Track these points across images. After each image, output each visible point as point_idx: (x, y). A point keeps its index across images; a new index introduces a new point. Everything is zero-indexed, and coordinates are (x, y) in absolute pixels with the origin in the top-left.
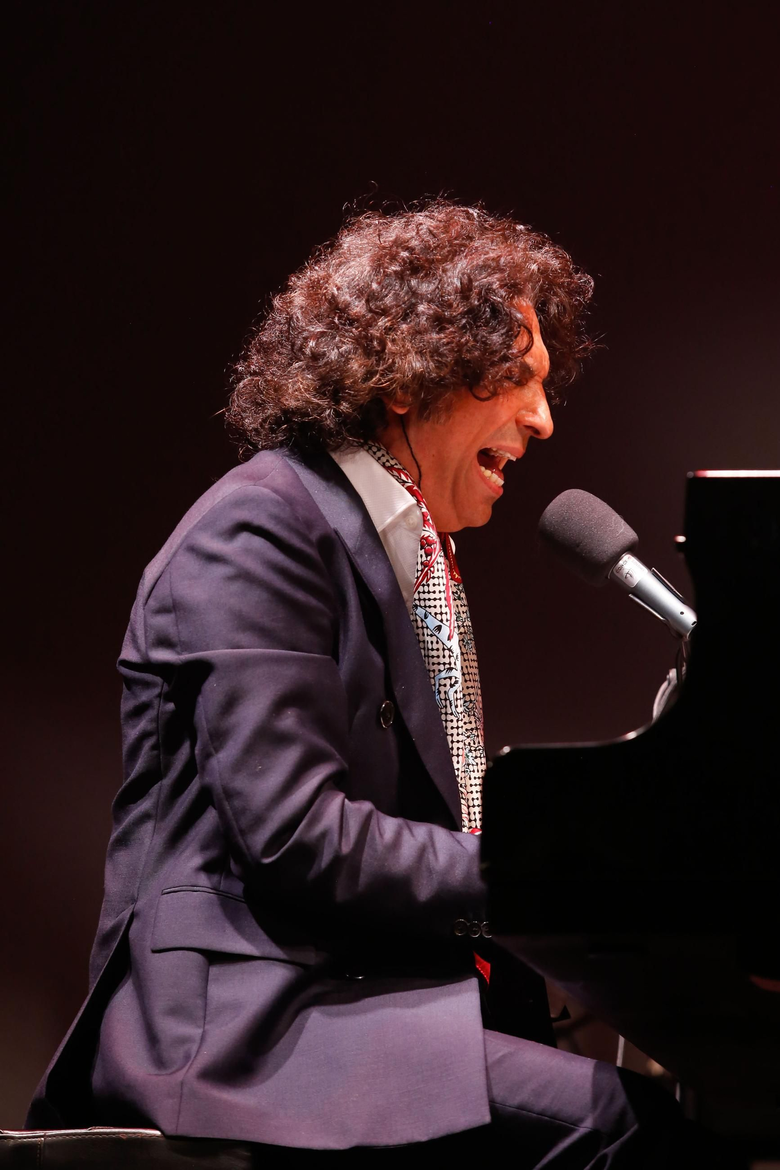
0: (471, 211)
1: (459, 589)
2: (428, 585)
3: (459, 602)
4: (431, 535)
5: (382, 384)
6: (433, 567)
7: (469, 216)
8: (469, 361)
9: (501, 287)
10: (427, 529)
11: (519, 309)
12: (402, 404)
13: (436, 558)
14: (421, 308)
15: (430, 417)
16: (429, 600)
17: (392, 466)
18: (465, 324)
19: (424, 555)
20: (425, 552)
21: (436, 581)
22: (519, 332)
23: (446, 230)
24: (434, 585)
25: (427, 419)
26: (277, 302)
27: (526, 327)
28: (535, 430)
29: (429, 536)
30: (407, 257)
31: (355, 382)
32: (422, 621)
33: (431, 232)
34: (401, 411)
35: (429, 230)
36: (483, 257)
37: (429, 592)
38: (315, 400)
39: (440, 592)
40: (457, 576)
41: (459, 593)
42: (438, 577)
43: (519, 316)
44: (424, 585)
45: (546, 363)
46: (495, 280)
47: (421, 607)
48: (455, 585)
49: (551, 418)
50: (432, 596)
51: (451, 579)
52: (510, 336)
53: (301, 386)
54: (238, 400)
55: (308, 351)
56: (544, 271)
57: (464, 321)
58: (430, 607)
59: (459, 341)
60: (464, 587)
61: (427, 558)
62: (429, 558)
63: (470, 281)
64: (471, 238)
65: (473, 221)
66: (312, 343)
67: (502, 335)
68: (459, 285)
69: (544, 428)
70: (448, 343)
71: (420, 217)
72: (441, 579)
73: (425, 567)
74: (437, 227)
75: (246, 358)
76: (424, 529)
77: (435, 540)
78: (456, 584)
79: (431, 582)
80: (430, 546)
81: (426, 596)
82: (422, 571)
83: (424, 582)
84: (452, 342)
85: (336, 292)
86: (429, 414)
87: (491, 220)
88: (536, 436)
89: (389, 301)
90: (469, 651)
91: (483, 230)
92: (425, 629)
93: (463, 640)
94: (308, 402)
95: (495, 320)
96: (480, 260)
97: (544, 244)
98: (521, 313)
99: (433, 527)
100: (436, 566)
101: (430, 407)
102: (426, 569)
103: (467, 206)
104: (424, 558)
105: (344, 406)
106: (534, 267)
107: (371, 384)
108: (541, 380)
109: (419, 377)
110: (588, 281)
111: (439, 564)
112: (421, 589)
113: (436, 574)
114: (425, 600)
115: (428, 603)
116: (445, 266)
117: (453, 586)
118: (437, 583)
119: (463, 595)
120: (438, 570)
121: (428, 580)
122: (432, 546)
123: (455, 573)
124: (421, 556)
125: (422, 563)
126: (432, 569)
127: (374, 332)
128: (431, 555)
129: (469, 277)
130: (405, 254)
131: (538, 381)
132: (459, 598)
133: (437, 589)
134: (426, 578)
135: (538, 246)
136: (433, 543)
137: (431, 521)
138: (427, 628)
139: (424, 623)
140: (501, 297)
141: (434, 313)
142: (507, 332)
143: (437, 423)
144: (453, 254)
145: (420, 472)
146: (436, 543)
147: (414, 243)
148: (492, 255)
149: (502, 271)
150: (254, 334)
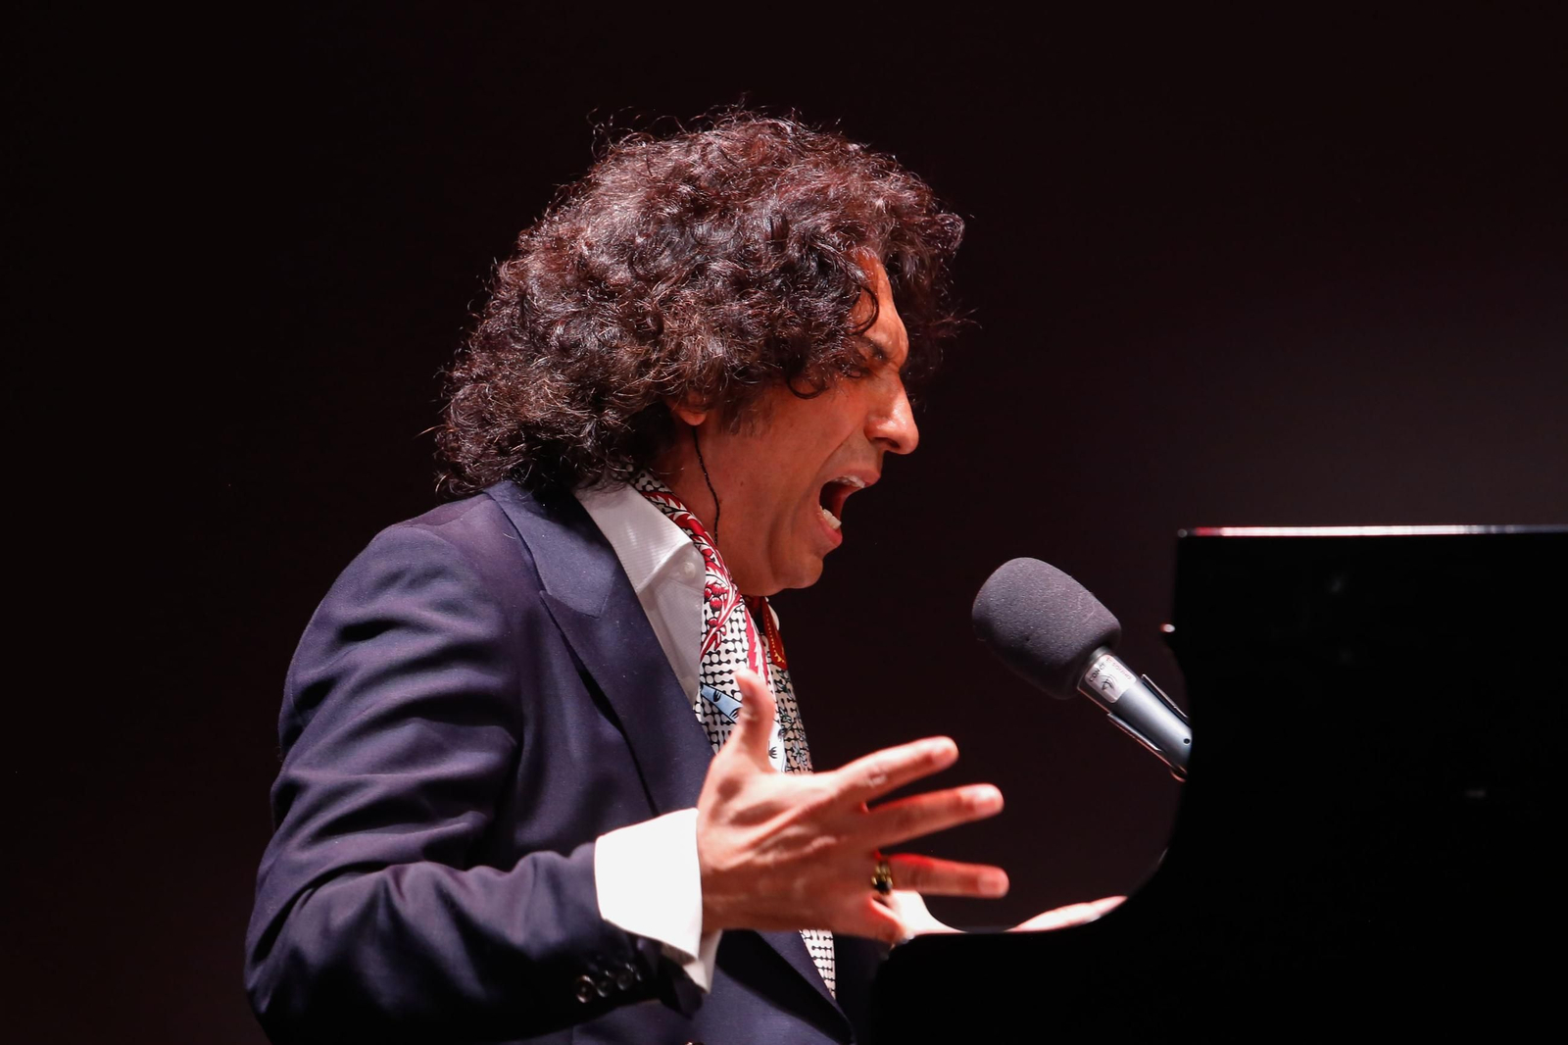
0: (782, 124)
1: (784, 678)
2: (719, 653)
3: (784, 695)
4: (719, 582)
5: (665, 377)
6: (724, 626)
7: (778, 132)
8: (785, 341)
9: (833, 230)
10: (712, 572)
11: (860, 263)
12: (696, 409)
13: (727, 614)
14: (715, 266)
15: (739, 427)
16: (721, 673)
17: (656, 489)
18: (780, 286)
19: (709, 611)
20: (711, 606)
21: (730, 646)
22: (858, 298)
23: (746, 152)
24: (728, 652)
25: (735, 431)
26: (504, 272)
27: (868, 290)
28: (893, 442)
29: (715, 583)
30: (689, 193)
31: (625, 379)
32: (711, 704)
33: (724, 155)
34: (695, 420)
35: (722, 151)
36: (802, 189)
37: (720, 663)
38: (570, 411)
39: (738, 661)
40: (780, 659)
41: (784, 683)
42: (734, 641)
43: (859, 273)
44: (710, 654)
45: (904, 344)
46: (823, 220)
47: (708, 685)
48: (778, 671)
49: (913, 421)
50: (725, 667)
51: (772, 663)
52: (846, 301)
53: (549, 391)
54: (456, 417)
55: (554, 342)
56: (894, 210)
57: (778, 282)
58: (723, 683)
59: (771, 312)
60: (791, 674)
61: (714, 613)
62: (717, 614)
63: (786, 223)
64: (782, 162)
65: (786, 139)
66: (559, 330)
67: (833, 300)
68: (769, 229)
69: (904, 438)
70: (755, 316)
71: (709, 136)
72: (737, 643)
73: (712, 627)
74: (733, 149)
75: (465, 357)
76: (707, 573)
77: (727, 588)
78: (780, 669)
79: (722, 648)
80: (718, 596)
81: (716, 668)
82: (707, 633)
83: (712, 649)
84: (761, 314)
85: (586, 253)
86: (739, 423)
87: (811, 136)
88: (893, 451)
89: (665, 260)
90: (801, 766)
91: (800, 151)
92: (717, 716)
93: (792, 750)
94: (560, 413)
95: (824, 279)
96: (799, 193)
97: (890, 167)
98: (862, 269)
99: (722, 571)
100: (728, 624)
101: (739, 413)
102: (714, 629)
103: (775, 117)
104: (710, 615)
105: (611, 416)
106: (880, 202)
107: (647, 379)
108: (897, 369)
109: (717, 368)
110: (955, 225)
111: (734, 623)
112: (707, 659)
113: (729, 636)
114: (713, 674)
115: (719, 678)
116: (748, 202)
117: (774, 672)
118: (731, 649)
119: (789, 686)
120: (732, 631)
121: (717, 646)
122: (721, 597)
123: (777, 655)
124: (706, 612)
125: (707, 622)
126: (723, 629)
127: (646, 305)
128: (719, 609)
129: (784, 217)
130: (685, 189)
131: (893, 370)
132: (785, 690)
133: (733, 656)
134: (714, 643)
135: (882, 173)
136: (724, 592)
137: (717, 562)
138: (720, 713)
139: (714, 707)
140: (833, 245)
141: (733, 273)
142: (841, 295)
143: (751, 435)
144: (757, 187)
145: (718, 509)
146: (727, 592)
147: (698, 170)
148: (817, 184)
149: (832, 206)
150: (473, 324)
